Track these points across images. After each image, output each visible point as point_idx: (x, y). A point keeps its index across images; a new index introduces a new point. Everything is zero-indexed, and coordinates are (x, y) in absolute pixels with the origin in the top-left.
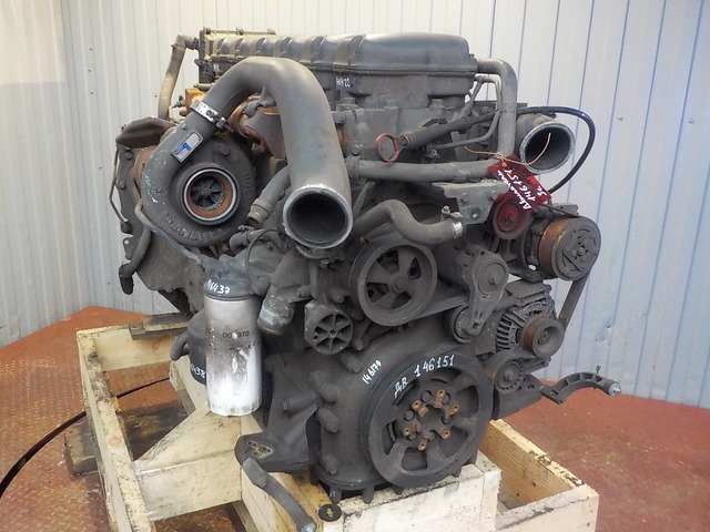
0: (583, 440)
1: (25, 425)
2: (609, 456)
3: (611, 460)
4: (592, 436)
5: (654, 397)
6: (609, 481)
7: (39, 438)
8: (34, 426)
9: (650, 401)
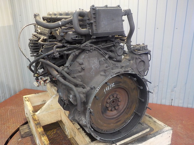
0: (170, 121)
1: (9, 127)
2: (178, 126)
3: (179, 127)
4: (173, 120)
5: (188, 107)
6: (180, 134)
7: (13, 131)
8: (11, 127)
9: (187, 108)
